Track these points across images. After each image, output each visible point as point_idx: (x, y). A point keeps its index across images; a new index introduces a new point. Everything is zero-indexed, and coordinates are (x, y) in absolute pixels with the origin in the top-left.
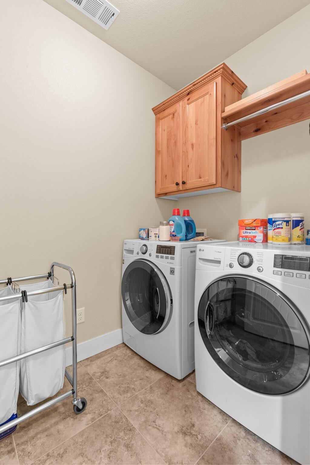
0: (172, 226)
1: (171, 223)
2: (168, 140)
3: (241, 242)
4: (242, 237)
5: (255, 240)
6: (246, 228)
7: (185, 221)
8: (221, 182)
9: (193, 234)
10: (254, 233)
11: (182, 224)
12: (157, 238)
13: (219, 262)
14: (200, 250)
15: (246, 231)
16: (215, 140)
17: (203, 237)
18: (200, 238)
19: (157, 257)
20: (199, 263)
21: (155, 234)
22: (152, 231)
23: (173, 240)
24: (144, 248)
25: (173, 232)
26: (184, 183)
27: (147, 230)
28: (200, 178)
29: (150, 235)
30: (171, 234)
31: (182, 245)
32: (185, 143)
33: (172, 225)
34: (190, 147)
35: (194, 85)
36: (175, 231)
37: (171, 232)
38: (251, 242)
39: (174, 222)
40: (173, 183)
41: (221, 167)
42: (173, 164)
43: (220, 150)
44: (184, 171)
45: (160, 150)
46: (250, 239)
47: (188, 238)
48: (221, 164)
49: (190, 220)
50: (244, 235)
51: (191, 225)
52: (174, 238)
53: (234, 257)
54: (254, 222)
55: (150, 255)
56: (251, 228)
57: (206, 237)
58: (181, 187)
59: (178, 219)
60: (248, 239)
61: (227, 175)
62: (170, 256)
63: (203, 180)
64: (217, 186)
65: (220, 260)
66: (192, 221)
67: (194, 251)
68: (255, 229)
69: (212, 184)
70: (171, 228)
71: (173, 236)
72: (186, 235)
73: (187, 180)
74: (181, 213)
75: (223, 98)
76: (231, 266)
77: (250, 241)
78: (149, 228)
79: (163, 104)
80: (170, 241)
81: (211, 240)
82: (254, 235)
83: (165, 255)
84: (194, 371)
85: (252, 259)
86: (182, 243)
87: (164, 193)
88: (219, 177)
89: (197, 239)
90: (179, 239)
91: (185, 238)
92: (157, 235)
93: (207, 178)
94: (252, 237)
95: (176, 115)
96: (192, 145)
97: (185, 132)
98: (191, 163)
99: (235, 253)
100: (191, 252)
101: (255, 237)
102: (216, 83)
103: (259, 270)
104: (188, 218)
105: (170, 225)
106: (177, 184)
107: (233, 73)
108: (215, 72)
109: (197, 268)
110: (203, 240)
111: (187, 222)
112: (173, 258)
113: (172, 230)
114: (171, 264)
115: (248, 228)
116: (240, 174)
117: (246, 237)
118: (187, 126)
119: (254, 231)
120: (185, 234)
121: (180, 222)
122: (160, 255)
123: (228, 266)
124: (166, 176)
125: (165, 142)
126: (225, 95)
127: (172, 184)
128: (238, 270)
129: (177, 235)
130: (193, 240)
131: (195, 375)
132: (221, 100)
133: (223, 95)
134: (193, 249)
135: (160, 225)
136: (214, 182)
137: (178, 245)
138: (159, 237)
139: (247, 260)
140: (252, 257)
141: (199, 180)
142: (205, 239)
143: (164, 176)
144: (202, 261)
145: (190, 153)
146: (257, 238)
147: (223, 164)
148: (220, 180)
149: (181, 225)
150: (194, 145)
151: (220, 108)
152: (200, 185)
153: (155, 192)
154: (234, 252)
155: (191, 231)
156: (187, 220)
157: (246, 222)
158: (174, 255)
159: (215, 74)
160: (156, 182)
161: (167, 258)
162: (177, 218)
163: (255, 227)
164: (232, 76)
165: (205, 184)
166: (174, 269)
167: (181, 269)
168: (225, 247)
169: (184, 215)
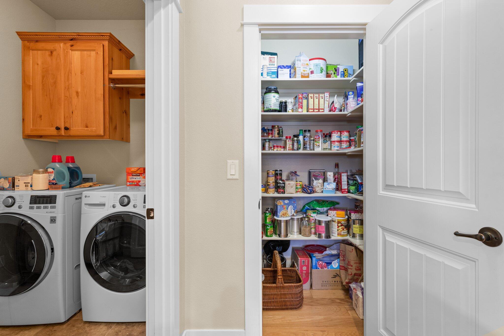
0: (52, 174)
1: (50, 170)
2: (43, 77)
3: (128, 187)
4: (129, 182)
5: (140, 184)
6: (133, 175)
7: (69, 168)
8: (109, 134)
9: (78, 181)
10: (139, 178)
11: (66, 172)
12: (29, 188)
13: (104, 205)
14: (86, 197)
15: (133, 177)
16: (103, 96)
17: (91, 184)
18: (88, 185)
19: (31, 208)
20: (84, 208)
21: (24, 183)
22: (20, 180)
23: (52, 188)
24: (10, 200)
25: (53, 180)
26: (66, 129)
27: (11, 179)
28: (87, 127)
29: (16, 184)
30: (49, 182)
31: (65, 193)
32: (68, 88)
33: (51, 172)
34: (74, 94)
35: (79, 35)
36: (56, 179)
37: (51, 180)
38: (137, 185)
39: (54, 169)
40: (52, 127)
41: (109, 121)
42: (51, 105)
43: (108, 106)
44: (67, 117)
45: (31, 84)
46: (136, 183)
47: (72, 185)
48: (109, 118)
49: (75, 167)
50: (131, 180)
51: (77, 173)
52: (53, 186)
53: (116, 200)
54: (139, 170)
55: (20, 207)
56: (137, 174)
57: (94, 183)
58: (63, 132)
59: (59, 166)
60: (134, 183)
61: (116, 128)
62: (49, 205)
63: (90, 130)
64: (105, 137)
65: (105, 203)
66: (78, 168)
67: (80, 198)
68: (139, 176)
69: (100, 135)
70: (49, 175)
71: (52, 185)
72: (70, 183)
73: (70, 126)
74: (64, 159)
75: (111, 61)
76: (114, 206)
77: (135, 185)
78: (15, 177)
79: (36, 34)
80: (48, 189)
81: (100, 186)
82: (139, 180)
83: (42, 205)
84: (80, 310)
85: (130, 200)
86: (65, 192)
87: (37, 135)
88: (107, 129)
89: (84, 186)
90: (61, 187)
91: (68, 186)
92: (29, 185)
93: (94, 128)
94: (137, 182)
95: (54, 53)
96: (77, 93)
97: (68, 77)
98: (76, 110)
99: (117, 197)
100: (77, 199)
101: (139, 181)
102: (103, 46)
103: (134, 206)
104: (72, 165)
105: (49, 173)
106: (58, 129)
107: (120, 42)
108: (102, 36)
109: (82, 213)
110: (90, 186)
111: (72, 169)
112: (54, 207)
113: (52, 178)
114: (51, 213)
115: (134, 175)
116: (129, 127)
117: (133, 182)
118: (70, 72)
119: (139, 177)
120: (69, 181)
121: (62, 170)
122: (35, 206)
123: (112, 207)
124: (41, 116)
125: (39, 78)
126: (112, 59)
127: (50, 127)
128: (120, 209)
129: (58, 183)
130: (79, 187)
131: (82, 312)
132: (108, 62)
133: (110, 58)
134: (78, 196)
135: (33, 173)
136: (102, 133)
137: (60, 194)
138: (31, 186)
139: (126, 200)
140: (129, 198)
141: (86, 129)
142: (93, 185)
143: (38, 116)
144: (87, 206)
145: (75, 100)
146: (141, 182)
147: (111, 119)
148: (107, 133)
149: (63, 173)
150: (80, 94)
151: (108, 69)
152: (87, 133)
153: (23, 132)
154: (116, 195)
155: (76, 178)
156: (71, 167)
157: (133, 170)
158: (55, 203)
159: (101, 37)
160: (23, 120)
161: (45, 208)
162: (57, 165)
163: (139, 174)
164: (119, 44)
165: (92, 134)
166: (55, 217)
167: (64, 217)
168: (109, 192)
169: (67, 161)
